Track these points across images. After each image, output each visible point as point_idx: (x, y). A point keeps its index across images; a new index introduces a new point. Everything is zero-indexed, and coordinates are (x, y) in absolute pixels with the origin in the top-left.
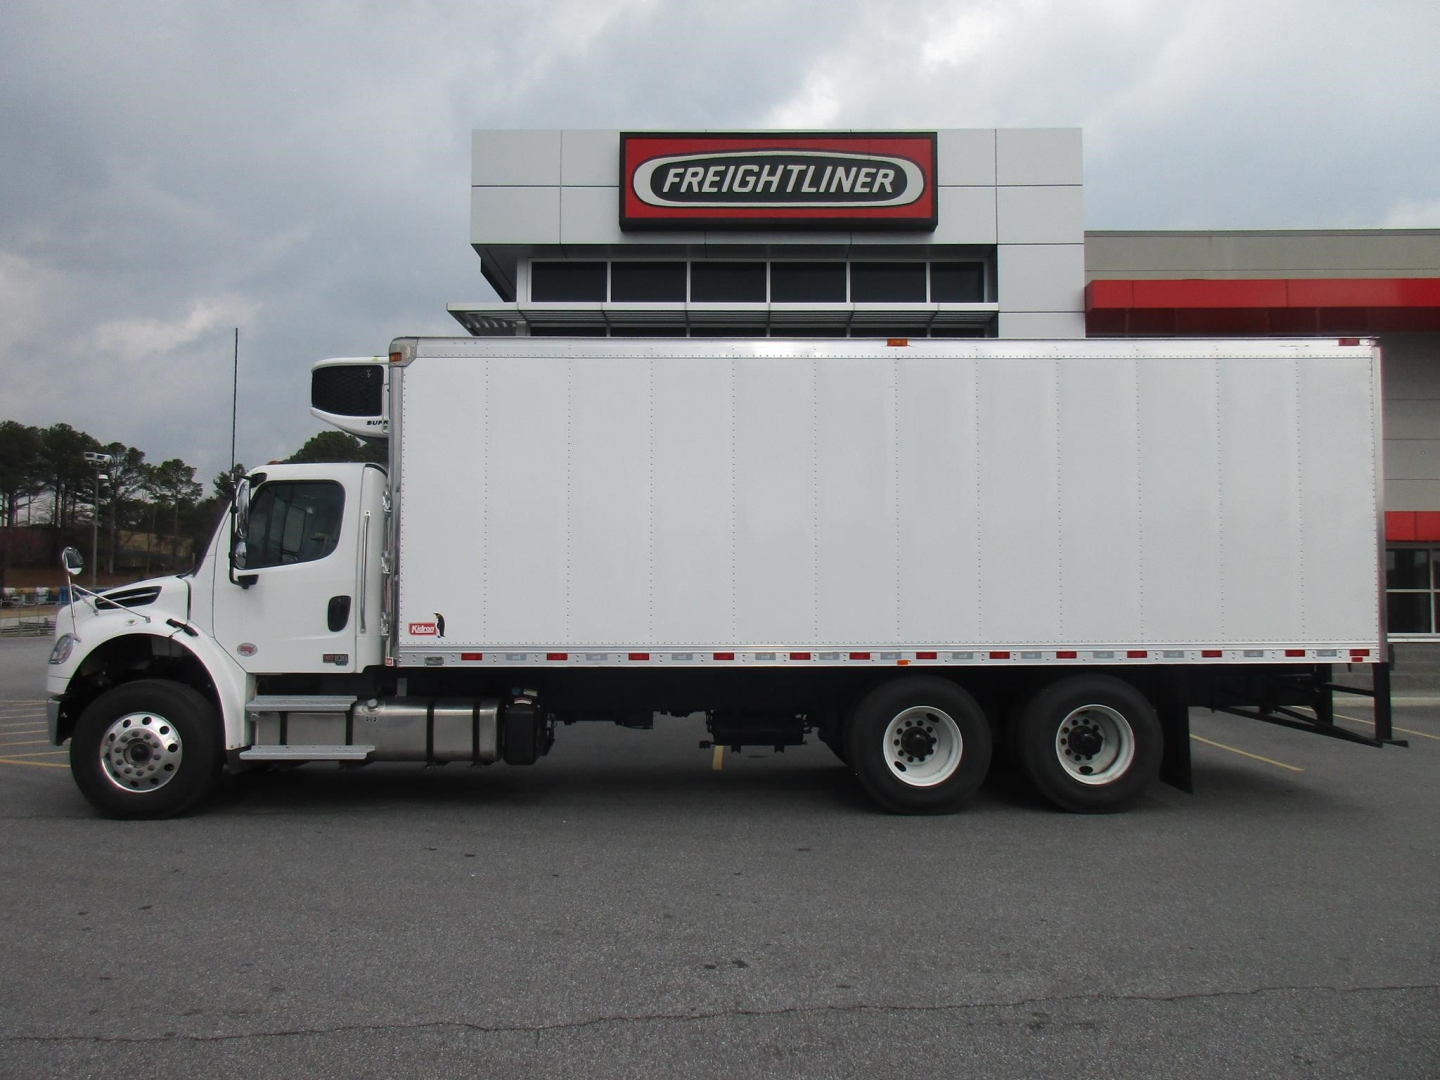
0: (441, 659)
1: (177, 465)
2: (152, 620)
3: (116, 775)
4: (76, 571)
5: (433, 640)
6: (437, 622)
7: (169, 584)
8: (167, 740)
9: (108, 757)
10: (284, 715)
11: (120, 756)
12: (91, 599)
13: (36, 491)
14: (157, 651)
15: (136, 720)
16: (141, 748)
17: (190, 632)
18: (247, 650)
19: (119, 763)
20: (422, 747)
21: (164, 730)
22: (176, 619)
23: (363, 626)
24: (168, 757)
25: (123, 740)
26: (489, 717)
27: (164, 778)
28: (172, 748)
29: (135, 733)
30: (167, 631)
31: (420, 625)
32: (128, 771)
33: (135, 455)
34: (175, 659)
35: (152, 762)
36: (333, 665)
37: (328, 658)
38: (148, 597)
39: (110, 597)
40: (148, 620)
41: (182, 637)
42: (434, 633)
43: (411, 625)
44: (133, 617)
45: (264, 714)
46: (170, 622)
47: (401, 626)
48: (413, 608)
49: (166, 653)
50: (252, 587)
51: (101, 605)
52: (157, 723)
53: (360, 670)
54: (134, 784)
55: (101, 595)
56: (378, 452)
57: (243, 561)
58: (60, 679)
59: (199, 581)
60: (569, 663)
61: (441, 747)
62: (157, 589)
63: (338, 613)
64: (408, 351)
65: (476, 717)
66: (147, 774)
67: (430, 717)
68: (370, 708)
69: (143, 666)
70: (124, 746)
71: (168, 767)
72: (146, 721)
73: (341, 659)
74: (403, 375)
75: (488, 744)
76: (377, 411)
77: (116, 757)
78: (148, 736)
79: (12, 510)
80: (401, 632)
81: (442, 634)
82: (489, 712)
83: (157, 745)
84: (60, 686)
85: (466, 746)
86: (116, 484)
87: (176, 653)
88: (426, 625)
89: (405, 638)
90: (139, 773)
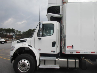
0: (73, 52)
1: (20, 31)
2: (26, 45)
3: (20, 69)
4: (14, 37)
5: (71, 49)
6: (72, 46)
7: (28, 39)
8: (28, 64)
9: (19, 66)
10: (45, 60)
11: (21, 66)
12: (16, 41)
13: (11, 33)
14: (25, 49)
15: (23, 61)
16: (24, 65)
17: (31, 47)
18: (40, 50)
19: (21, 67)
20: (66, 66)
21: (27, 62)
22: (29, 45)
23: (58, 46)
24: (28, 67)
25: (21, 64)
26: (77, 61)
27: (27, 70)
28: (29, 65)
29: (23, 63)
30: (28, 47)
31: (69, 47)
32: (22, 69)
33: (17, 30)
34: (28, 50)
35: (25, 67)
36: (53, 52)
37: (52, 51)
38: (25, 41)
39: (19, 41)
40: (25, 45)
41: (30, 48)
42: (72, 48)
43: (68, 47)
44: (23, 44)
45: (42, 60)
46: (28, 45)
47: (66, 47)
48: (68, 44)
49: (27, 49)
50: (41, 40)
51: (18, 42)
52: (26, 61)
53: (57, 53)
54: (23, 71)
55: (18, 41)
56: (59, 20)
57: (41, 36)
58: (12, 53)
59: (32, 39)
60: (95, 54)
61: (70, 66)
62: (26, 40)
63: (54, 44)
64: (67, 1)
65: (75, 61)
66: (25, 69)
67: (68, 61)
68: (58, 59)
69: (23, 51)
70: (21, 65)
71: (28, 68)
72: (25, 61)
73: (54, 51)
74: (66, 5)
75: (77, 66)
76: (59, 13)
77: (20, 66)
78: (25, 63)
79: (9, 34)
80: (66, 48)
81: (73, 48)
82: (77, 60)
83: (26, 65)
84: (12, 54)
85: (74, 66)
86: (16, 32)
87: (28, 49)
88: (70, 47)
89: (67, 49)
90: (24, 69)
